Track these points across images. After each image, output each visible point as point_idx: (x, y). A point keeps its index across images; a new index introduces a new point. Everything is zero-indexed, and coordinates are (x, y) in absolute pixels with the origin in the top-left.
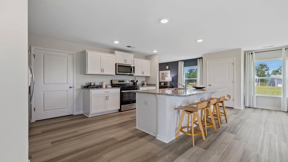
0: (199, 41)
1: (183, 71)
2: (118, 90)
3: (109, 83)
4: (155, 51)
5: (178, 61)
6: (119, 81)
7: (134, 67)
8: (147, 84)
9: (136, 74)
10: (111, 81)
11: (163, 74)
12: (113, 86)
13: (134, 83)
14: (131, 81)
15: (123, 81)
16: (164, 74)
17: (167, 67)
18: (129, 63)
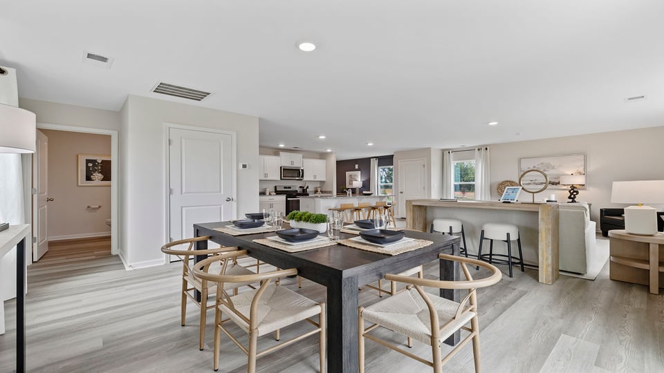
0: (369, 144)
1: (378, 173)
2: (283, 198)
3: (274, 190)
4: (329, 151)
5: (370, 158)
6: (285, 188)
7: (302, 170)
8: (321, 191)
9: (305, 178)
10: (276, 187)
11: (351, 176)
12: (278, 193)
13: (304, 190)
14: (300, 187)
15: (290, 188)
16: (353, 177)
17: (357, 167)
18: (296, 165)
